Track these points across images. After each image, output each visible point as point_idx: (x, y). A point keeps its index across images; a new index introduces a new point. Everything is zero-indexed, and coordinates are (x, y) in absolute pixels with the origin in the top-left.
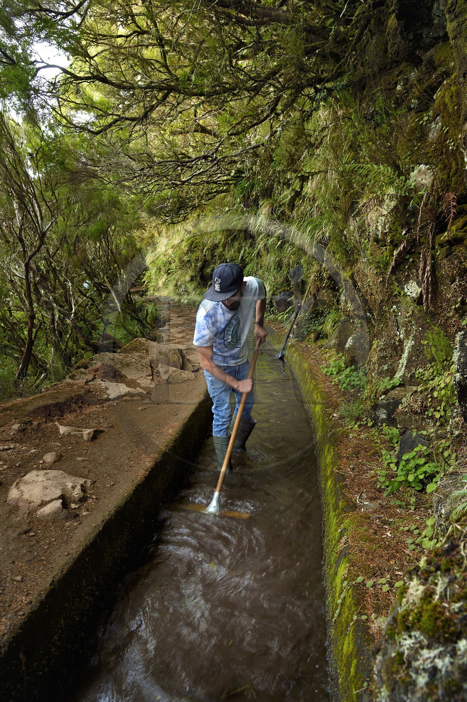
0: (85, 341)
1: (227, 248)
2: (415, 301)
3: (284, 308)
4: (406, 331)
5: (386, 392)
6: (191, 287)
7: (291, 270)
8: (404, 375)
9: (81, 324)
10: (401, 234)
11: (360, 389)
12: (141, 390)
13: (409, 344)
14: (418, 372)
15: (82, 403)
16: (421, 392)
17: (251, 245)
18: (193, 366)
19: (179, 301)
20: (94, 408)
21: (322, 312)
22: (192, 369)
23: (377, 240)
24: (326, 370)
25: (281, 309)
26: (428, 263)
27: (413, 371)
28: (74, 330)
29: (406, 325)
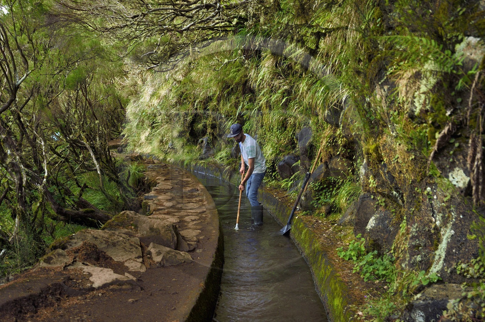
0: (58, 209)
1: (222, 101)
2: (462, 192)
3: (288, 174)
4: (443, 217)
5: (421, 289)
6: (178, 144)
7: (297, 131)
8: (442, 269)
9: (52, 188)
10: (444, 115)
11: (385, 279)
12: (131, 277)
13: (447, 234)
14: (459, 267)
15: (60, 294)
16: (472, 299)
17: (250, 100)
18: (188, 244)
19: (165, 159)
20: (75, 301)
21: (335, 182)
22: (188, 249)
23: (412, 117)
24: (343, 253)
25: (285, 175)
26: (478, 149)
27: (454, 265)
28: (45, 197)
29: (442, 210)
